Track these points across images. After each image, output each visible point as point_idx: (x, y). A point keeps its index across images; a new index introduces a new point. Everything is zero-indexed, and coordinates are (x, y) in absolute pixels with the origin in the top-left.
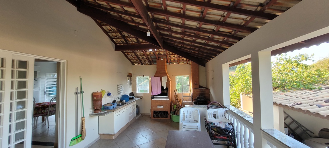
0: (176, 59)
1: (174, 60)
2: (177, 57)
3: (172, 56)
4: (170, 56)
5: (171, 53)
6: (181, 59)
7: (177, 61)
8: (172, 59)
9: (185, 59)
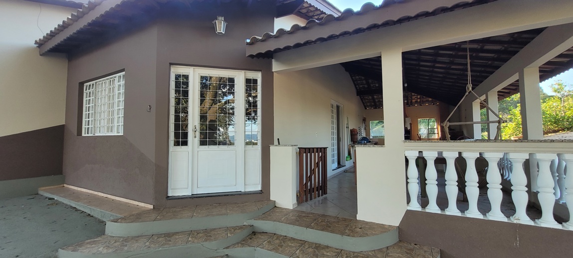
0: (419, 100)
1: (416, 102)
2: (420, 98)
3: (414, 97)
4: (411, 98)
5: (413, 94)
6: (424, 100)
7: (420, 102)
8: (414, 101)
9: (430, 99)
